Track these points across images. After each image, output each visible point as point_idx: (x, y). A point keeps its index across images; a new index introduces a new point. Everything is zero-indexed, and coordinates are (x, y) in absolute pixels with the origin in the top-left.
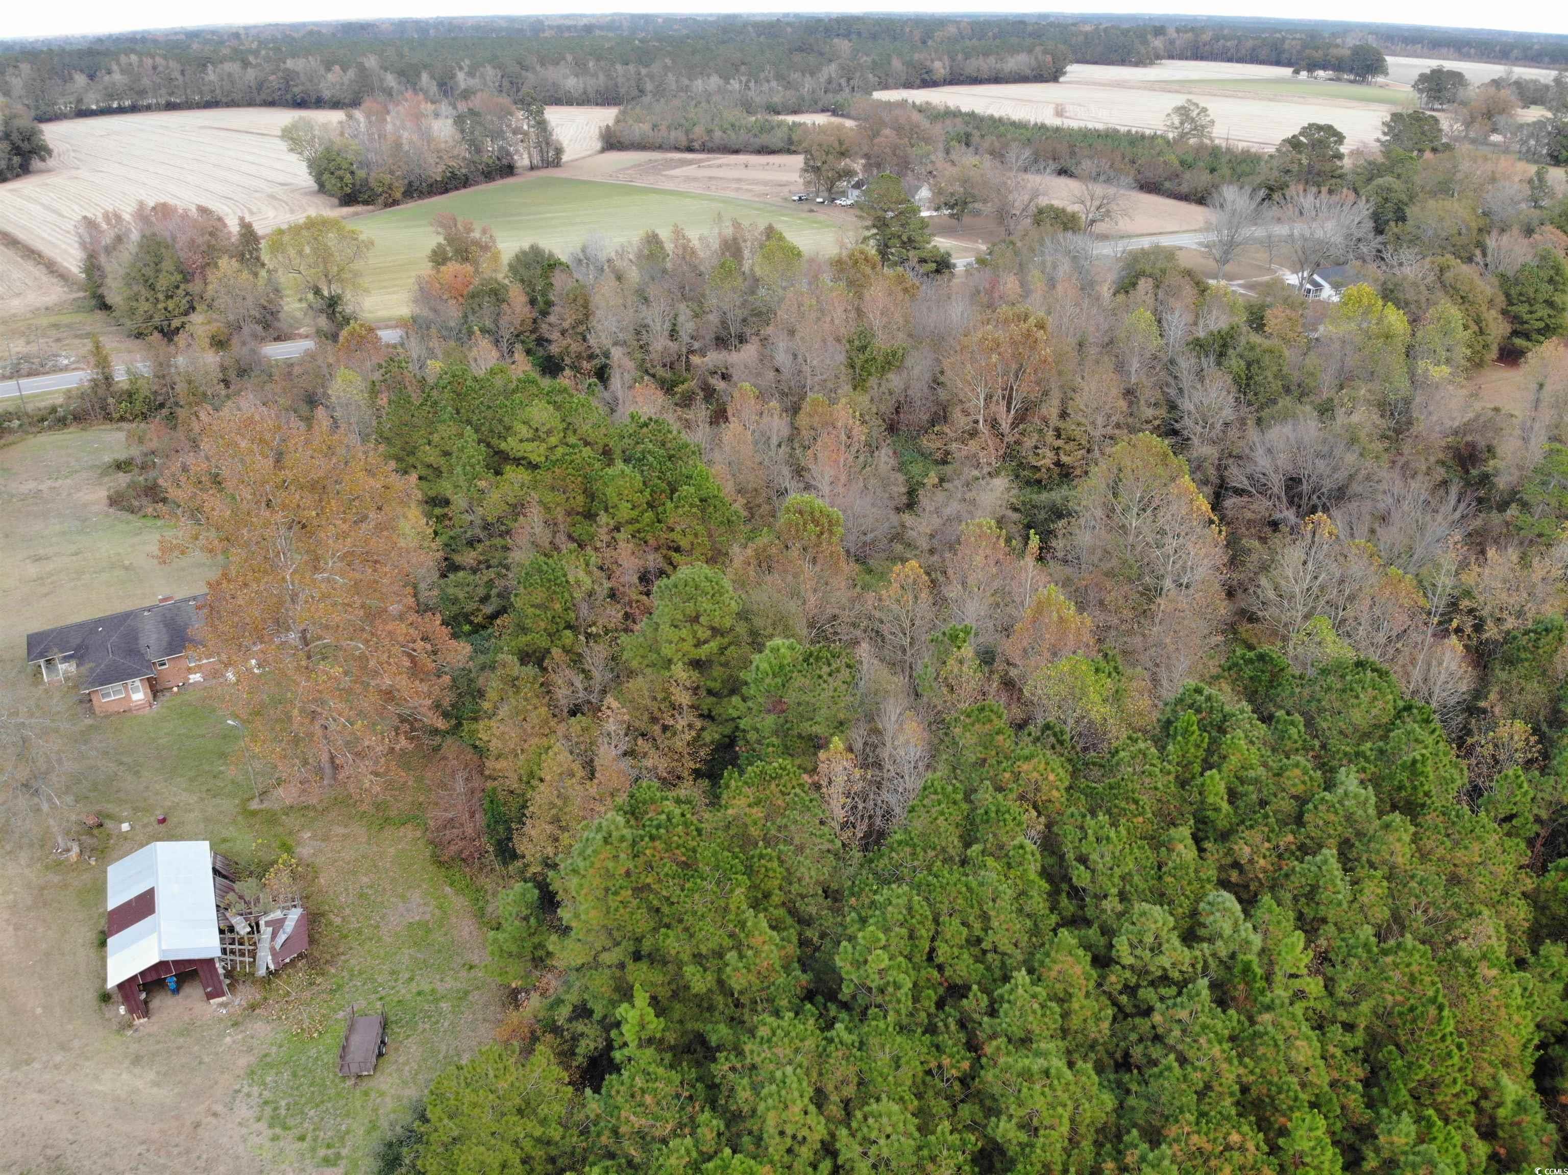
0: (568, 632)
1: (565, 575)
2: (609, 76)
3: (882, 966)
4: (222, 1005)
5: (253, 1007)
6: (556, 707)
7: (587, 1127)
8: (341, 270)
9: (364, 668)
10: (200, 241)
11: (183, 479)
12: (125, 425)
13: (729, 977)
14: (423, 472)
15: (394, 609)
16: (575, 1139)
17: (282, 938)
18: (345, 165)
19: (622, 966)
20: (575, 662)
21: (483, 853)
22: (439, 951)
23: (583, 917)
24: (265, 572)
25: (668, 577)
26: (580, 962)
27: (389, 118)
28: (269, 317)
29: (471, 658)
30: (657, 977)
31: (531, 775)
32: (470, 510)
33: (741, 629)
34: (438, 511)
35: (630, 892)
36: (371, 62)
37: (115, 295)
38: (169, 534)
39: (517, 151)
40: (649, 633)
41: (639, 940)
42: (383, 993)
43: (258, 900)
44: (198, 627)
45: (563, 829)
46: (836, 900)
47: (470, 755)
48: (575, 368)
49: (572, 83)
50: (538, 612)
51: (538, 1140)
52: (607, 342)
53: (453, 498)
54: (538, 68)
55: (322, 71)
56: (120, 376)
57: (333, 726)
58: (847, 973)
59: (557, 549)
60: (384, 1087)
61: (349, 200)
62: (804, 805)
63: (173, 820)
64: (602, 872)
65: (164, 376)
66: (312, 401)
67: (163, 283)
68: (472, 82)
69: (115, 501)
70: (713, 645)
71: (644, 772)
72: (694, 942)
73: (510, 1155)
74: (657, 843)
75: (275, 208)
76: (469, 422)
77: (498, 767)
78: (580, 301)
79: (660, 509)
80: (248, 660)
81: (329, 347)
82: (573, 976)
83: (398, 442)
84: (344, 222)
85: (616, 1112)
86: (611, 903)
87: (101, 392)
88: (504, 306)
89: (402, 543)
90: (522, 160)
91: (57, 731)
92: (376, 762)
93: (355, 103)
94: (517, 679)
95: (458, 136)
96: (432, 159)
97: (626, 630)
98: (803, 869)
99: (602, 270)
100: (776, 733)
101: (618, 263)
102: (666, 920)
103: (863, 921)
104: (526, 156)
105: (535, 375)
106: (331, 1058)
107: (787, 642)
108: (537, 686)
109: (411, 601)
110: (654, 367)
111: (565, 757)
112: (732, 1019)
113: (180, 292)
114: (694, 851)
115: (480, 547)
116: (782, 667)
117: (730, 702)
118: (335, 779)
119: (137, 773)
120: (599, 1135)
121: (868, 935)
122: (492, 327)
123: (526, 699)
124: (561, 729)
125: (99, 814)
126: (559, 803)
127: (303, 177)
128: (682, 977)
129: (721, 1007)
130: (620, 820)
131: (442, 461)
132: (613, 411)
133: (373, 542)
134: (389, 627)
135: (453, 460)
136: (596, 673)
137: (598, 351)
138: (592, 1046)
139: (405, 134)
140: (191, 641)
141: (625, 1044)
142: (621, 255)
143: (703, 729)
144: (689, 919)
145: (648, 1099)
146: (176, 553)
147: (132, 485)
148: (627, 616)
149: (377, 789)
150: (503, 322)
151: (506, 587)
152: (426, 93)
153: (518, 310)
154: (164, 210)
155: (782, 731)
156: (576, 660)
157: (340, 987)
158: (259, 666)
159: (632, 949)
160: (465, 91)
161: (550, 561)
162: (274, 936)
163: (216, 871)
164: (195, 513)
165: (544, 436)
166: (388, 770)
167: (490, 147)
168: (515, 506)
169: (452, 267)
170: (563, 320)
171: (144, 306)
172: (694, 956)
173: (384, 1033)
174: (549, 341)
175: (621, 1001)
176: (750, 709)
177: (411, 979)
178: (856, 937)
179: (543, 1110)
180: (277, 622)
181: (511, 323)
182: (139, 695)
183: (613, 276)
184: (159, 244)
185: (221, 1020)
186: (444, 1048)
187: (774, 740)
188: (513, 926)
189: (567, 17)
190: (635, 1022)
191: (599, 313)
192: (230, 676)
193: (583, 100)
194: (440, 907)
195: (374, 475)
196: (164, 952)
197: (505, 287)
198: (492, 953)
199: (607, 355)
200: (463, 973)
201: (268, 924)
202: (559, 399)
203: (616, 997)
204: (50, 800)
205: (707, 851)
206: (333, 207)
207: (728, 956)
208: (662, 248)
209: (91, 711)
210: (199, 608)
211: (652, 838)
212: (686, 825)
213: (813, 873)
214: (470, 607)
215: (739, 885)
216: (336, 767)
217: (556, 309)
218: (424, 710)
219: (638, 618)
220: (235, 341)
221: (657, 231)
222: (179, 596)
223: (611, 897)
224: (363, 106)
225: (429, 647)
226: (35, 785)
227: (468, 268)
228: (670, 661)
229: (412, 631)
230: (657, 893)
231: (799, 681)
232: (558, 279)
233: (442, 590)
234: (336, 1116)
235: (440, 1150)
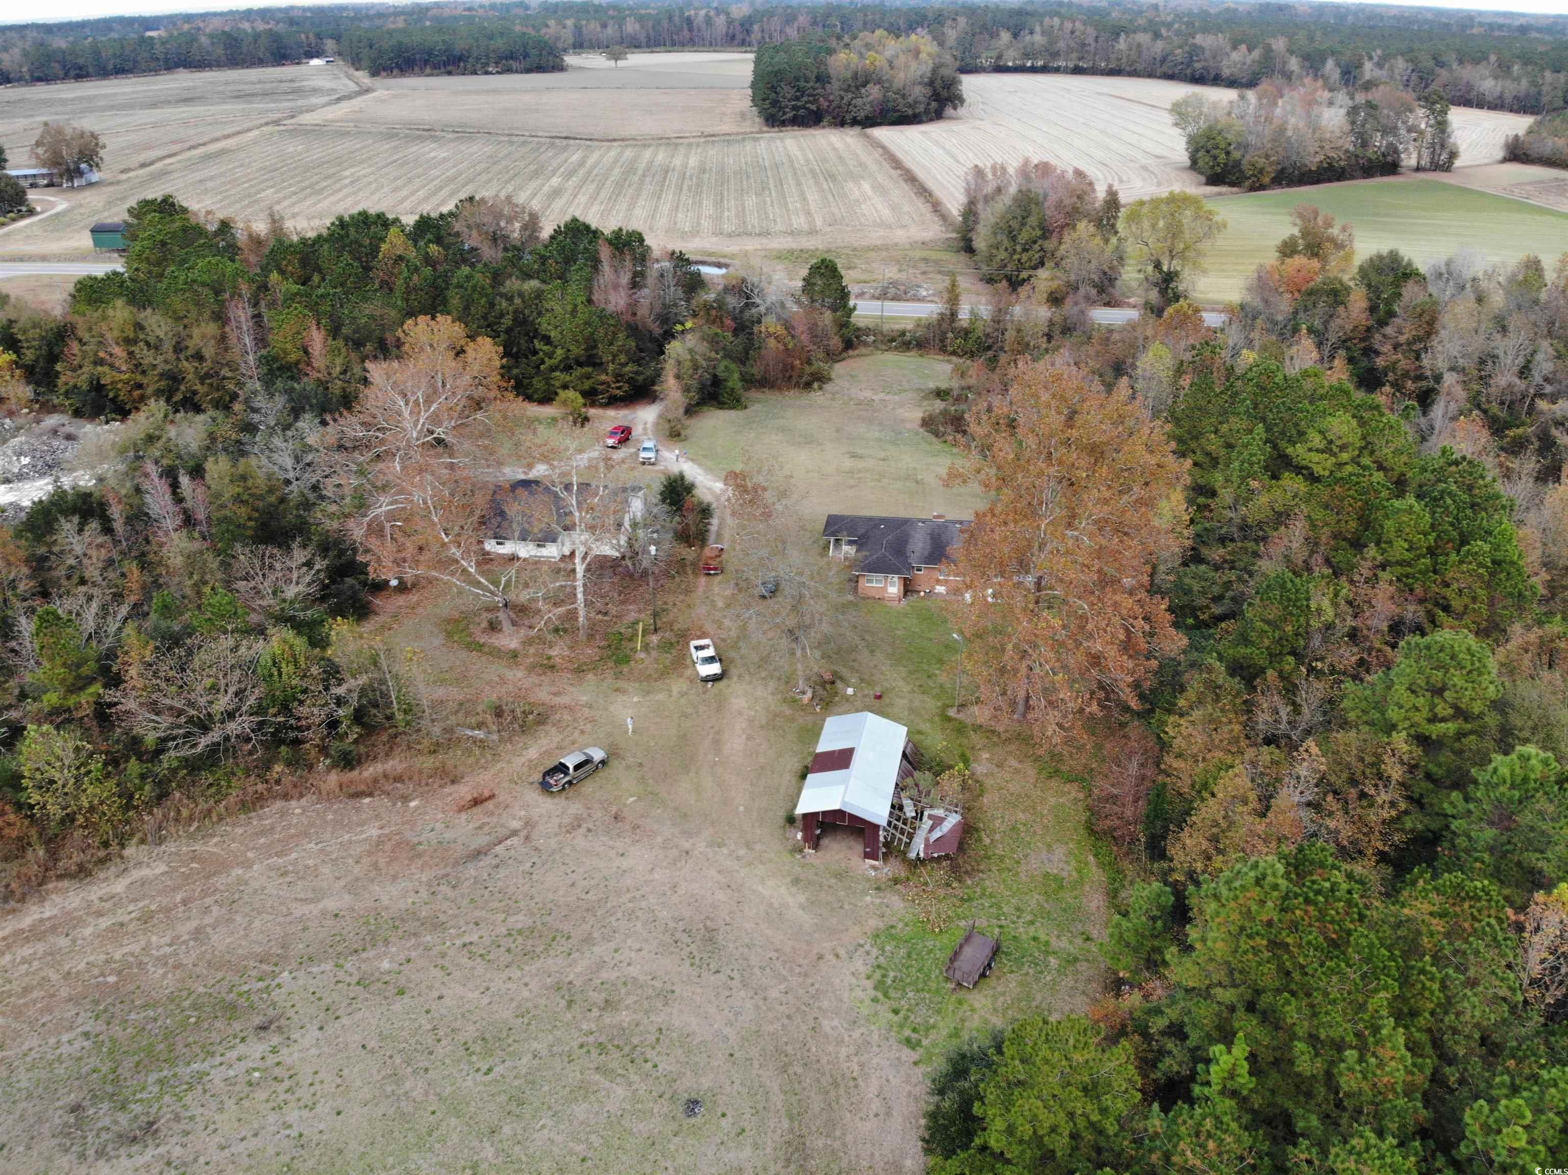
0: (1291, 659)
1: (1308, 599)
2: (1533, 83)
3: (1516, 1145)
4: (874, 868)
5: (896, 881)
6: (1253, 729)
7: (1142, 1138)
8: (1186, 248)
9: (1082, 627)
10: (1067, 202)
11: (985, 418)
12: (954, 359)
13: (1340, 1074)
14: (1199, 457)
15: (1127, 581)
16: (1126, 1143)
17: (937, 834)
18: (1223, 145)
19: (1232, 1009)
20: (1288, 691)
21: (1134, 840)
22: (1065, 910)
23: (1209, 943)
24: (1025, 516)
25: (1423, 634)
26: (1191, 984)
27: (1280, 102)
28: (1106, 283)
29: (1184, 652)
30: (1262, 1035)
31: (1205, 786)
32: (1233, 507)
33: (1492, 720)
34: (1201, 500)
35: (1265, 942)
36: (1279, 44)
37: (980, 243)
38: (959, 462)
39: (1406, 150)
40: (1379, 688)
41: (1258, 992)
42: (1004, 923)
43: (928, 793)
44: (956, 547)
45: (1220, 852)
46: (1492, 1053)
47: (1151, 743)
48: (1397, 386)
49: (1488, 85)
50: (1266, 628)
51: (1092, 1125)
52: (1442, 364)
53: (1221, 492)
54: (1455, 66)
55: (1228, 49)
56: (964, 315)
57: (1037, 670)
58: (1474, 1133)
59: (1309, 570)
60: (977, 1005)
61: (1214, 180)
62: (1495, 939)
63: (886, 700)
64: (1244, 910)
65: (999, 322)
66: (1119, 369)
67: (1023, 237)
68: (1378, 73)
69: (928, 423)
70: (1451, 727)
71: (1324, 831)
72: (1315, 1022)
73: (1063, 1123)
74: (1311, 908)
75: (1144, 179)
76: (1263, 420)
77: (1175, 765)
78: (1426, 317)
79: (1441, 559)
80: (986, 588)
81: (1152, 319)
82: (1180, 994)
83: (1186, 424)
84: (1204, 201)
85: (1175, 1139)
86: (1242, 943)
87: (945, 326)
88: (1341, 309)
89: (1156, 522)
90: (1409, 160)
91: (825, 597)
92: (1065, 716)
93: (1251, 84)
94: (1220, 687)
95: (1347, 128)
96: (1312, 148)
97: (1356, 678)
98: (1466, 1004)
99: (1463, 288)
100: (1491, 850)
101: (1484, 284)
102: (1293, 987)
103: (1515, 1090)
104: (1414, 156)
105: (1350, 386)
106: (943, 956)
107: (1542, 755)
108: (1238, 701)
109: (1146, 579)
110: (1489, 402)
111: (1244, 782)
112: (1328, 1116)
113: (1036, 247)
114: (1349, 933)
115: (1231, 546)
116: (1525, 780)
117: (1448, 796)
118: (1024, 716)
119: (872, 651)
120: (1151, 1151)
121: (1512, 1106)
122: (1321, 327)
123: (1222, 710)
124: (1250, 753)
125: (834, 673)
126: (1224, 824)
127: (1179, 151)
128: (1291, 1049)
129: (1320, 1099)
130: (1280, 868)
131: (1223, 452)
132: (1424, 439)
133: (1128, 515)
134: (1117, 598)
135: (1234, 454)
136: (1305, 710)
137: (1429, 373)
138: (1176, 1068)
139: (1292, 120)
140: (947, 558)
141: (1208, 1084)
142: (1489, 277)
143: (1406, 812)
144: (1318, 997)
145: (1211, 1145)
146: (959, 481)
147: (944, 412)
148: (1361, 662)
149: (1056, 740)
150: (1334, 324)
151: (1243, 593)
152: (1326, 79)
153: (1354, 315)
154: (1044, 168)
155: (1498, 851)
156: (1290, 690)
157: (970, 899)
158: (994, 596)
159: (1248, 997)
160: (1368, 82)
161: (1298, 581)
162: (932, 829)
163: (904, 755)
164: (985, 449)
165: (1335, 449)
166: (1072, 727)
167: (1379, 142)
168: (1280, 514)
169: (1299, 261)
170: (1401, 333)
171: (1002, 255)
172: (1311, 1036)
173: (992, 959)
174: (1377, 353)
175: (1218, 1041)
176: (1470, 812)
177: (1032, 923)
178: (1498, 1101)
179: (1107, 1100)
180: (1021, 562)
181: (1342, 327)
182: (894, 588)
183: (1472, 297)
184: (1031, 200)
185: (868, 880)
186: (1039, 998)
187: (1486, 856)
188: (1138, 920)
189: (1505, 15)
190: (1226, 1067)
191: (1443, 334)
192: (968, 597)
193: (1497, 105)
194: (1079, 871)
195: (1152, 452)
196: (844, 802)
197: (1348, 289)
198: (1111, 936)
199: (1438, 378)
200: (1079, 941)
201: (930, 817)
202: (1367, 415)
203: (1215, 1034)
204: (803, 649)
205: (1362, 936)
206: (1199, 184)
207: (1348, 1053)
208: (1541, 276)
209: (856, 589)
210: (962, 531)
211: (1307, 901)
212: (1350, 903)
213: (1477, 1013)
214: (1201, 601)
215: (1386, 988)
216: (1028, 707)
217: (1397, 321)
218: (1122, 685)
219: (1373, 669)
220: (1069, 301)
221: (1541, 257)
222: (950, 517)
223: (1244, 938)
224: (1259, 88)
225: (1147, 628)
226: (798, 633)
227: (1315, 264)
228: (1394, 727)
229: (1136, 608)
230: (1292, 957)
231: (1542, 803)
232: (1410, 291)
233: (1180, 577)
234: (929, 1008)
235: (1003, 1084)
